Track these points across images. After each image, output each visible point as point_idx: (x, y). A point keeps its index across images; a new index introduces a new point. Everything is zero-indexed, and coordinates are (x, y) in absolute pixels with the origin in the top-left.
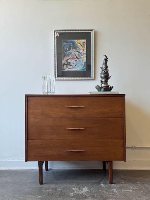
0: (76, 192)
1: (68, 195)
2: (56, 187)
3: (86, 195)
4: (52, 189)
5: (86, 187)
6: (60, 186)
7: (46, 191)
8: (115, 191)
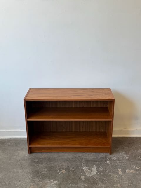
0: (87, 174)
2: (68, 166)
3: (95, 178)
4: (65, 169)
5: (94, 166)
6: (72, 165)
7: (61, 172)
8: (120, 173)
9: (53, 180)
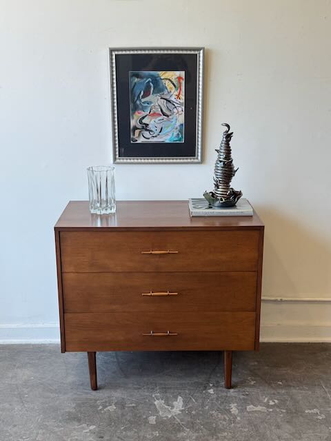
0: (160, 413)
1: (146, 421)
2: (123, 399)
3: (179, 420)
4: (116, 404)
5: (180, 397)
6: (131, 396)
7: (105, 410)
8: (234, 409)
9: (88, 425)
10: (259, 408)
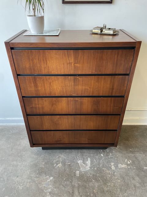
0: (81, 169)
1: (75, 175)
5: (89, 159)
7: (57, 166)
8: (113, 168)
9: (49, 176)
10: (124, 166)
